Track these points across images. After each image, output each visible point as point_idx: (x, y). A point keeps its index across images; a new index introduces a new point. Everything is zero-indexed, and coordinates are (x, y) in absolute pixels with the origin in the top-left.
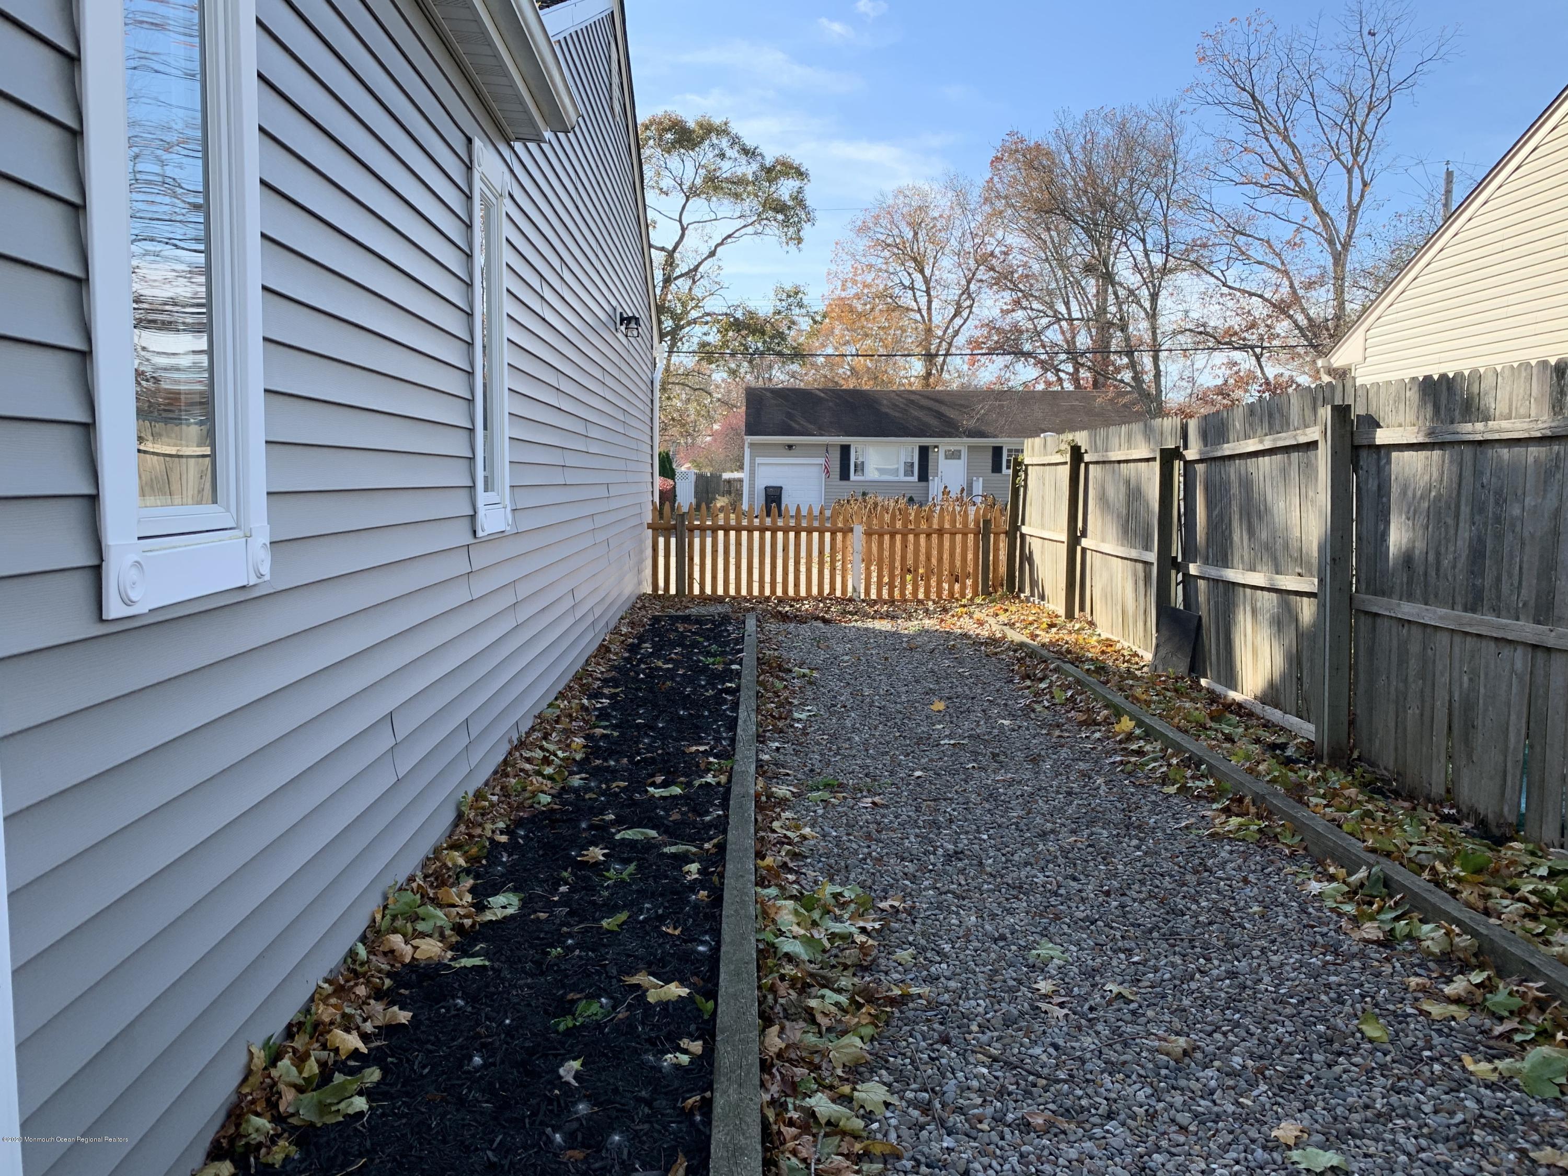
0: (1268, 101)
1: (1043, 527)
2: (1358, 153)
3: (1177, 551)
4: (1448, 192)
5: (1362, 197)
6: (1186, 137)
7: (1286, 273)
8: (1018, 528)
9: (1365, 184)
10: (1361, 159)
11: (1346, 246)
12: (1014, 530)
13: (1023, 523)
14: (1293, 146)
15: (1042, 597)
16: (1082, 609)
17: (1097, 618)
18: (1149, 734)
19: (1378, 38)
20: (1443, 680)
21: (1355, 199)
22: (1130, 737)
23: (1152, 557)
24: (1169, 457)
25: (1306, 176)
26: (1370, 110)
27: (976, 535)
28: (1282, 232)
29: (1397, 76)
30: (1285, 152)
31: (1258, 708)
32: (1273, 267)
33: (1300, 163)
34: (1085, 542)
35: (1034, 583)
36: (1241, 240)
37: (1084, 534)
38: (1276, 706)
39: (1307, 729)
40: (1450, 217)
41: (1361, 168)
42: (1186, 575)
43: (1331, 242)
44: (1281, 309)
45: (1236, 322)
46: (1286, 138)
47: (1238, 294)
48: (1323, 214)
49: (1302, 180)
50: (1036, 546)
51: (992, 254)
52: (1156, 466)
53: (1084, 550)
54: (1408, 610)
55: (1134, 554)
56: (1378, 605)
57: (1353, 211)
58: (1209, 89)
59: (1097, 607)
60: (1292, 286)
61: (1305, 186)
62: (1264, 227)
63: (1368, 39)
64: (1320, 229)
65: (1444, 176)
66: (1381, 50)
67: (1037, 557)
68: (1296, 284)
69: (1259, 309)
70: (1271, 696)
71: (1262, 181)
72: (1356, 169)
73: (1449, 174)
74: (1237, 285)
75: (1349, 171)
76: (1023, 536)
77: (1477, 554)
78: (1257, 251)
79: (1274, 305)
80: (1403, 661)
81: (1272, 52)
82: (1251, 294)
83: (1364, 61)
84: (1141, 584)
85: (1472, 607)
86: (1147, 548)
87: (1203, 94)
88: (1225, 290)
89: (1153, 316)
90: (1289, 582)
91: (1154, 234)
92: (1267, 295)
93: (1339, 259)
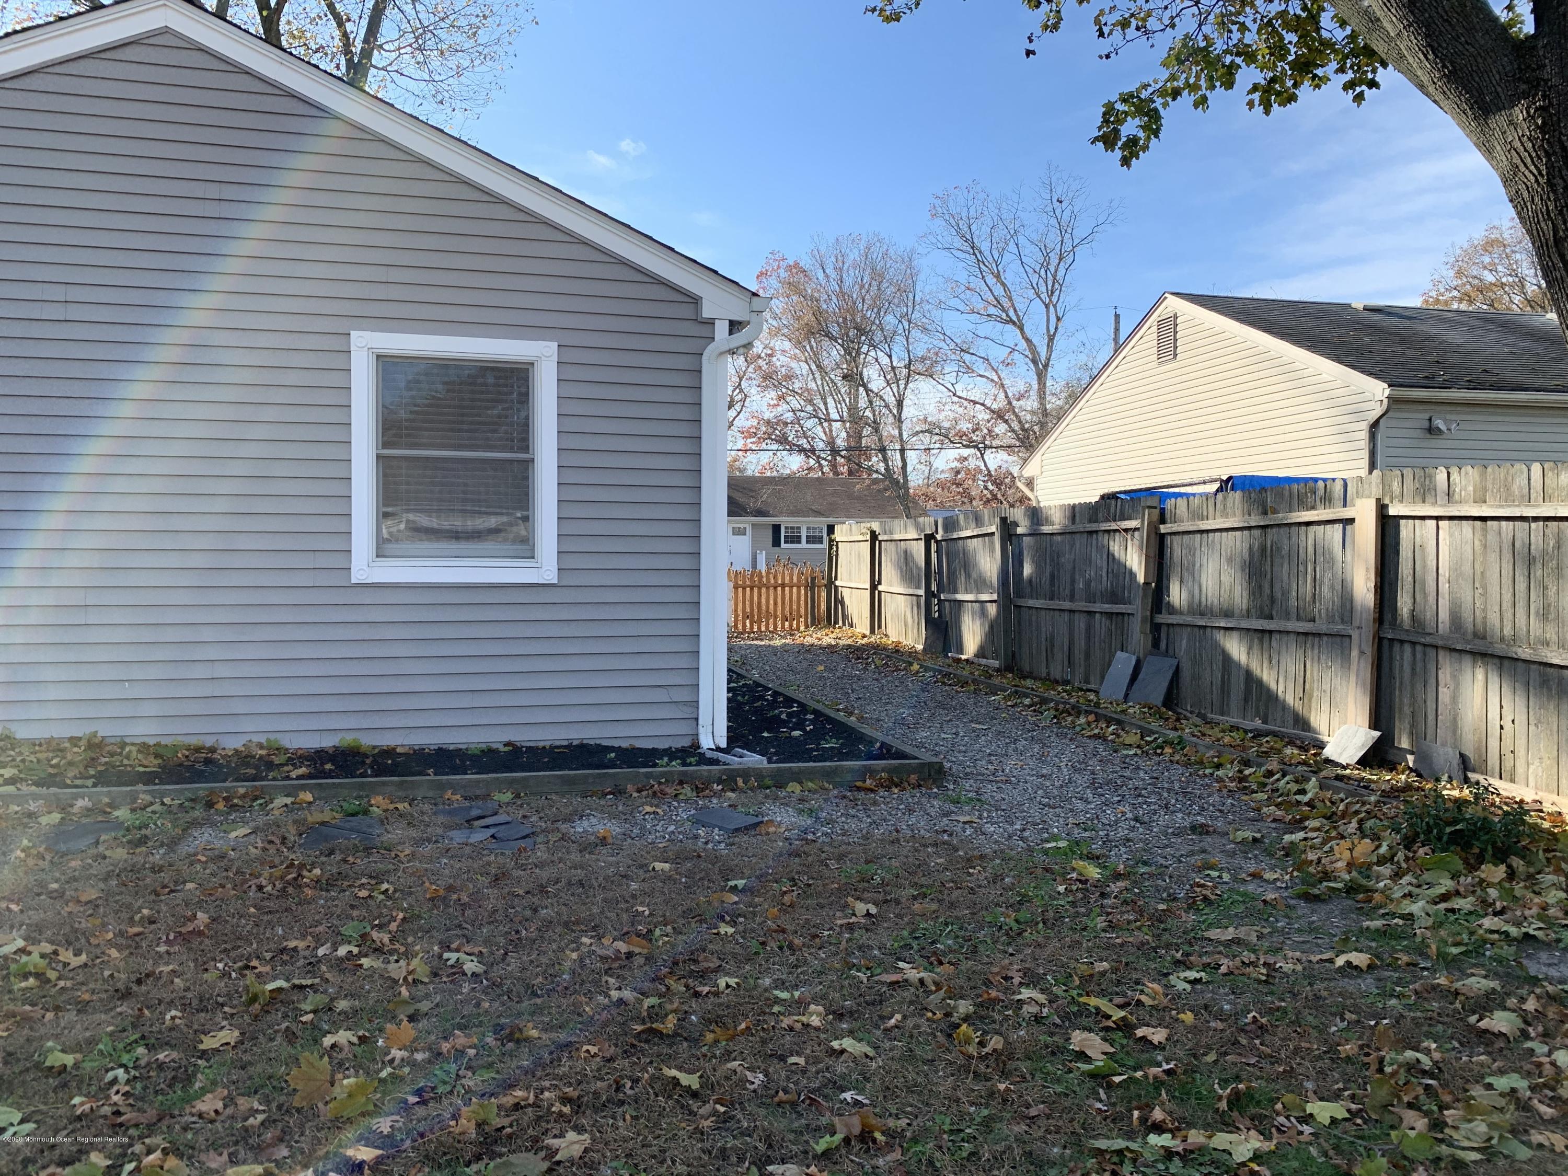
0: (985, 246)
1: (851, 581)
2: (1052, 293)
3: (934, 588)
4: (1117, 330)
5: (1056, 328)
6: (922, 277)
7: (1002, 386)
8: (833, 583)
9: (1058, 319)
10: (1054, 299)
11: (1046, 366)
12: (830, 584)
13: (836, 579)
14: (1003, 284)
15: (851, 626)
16: (880, 627)
17: (889, 632)
18: (927, 669)
19: (1064, 204)
20: (1044, 629)
21: (1052, 331)
22: (918, 672)
23: (921, 592)
24: (929, 538)
25: (1015, 310)
26: (1060, 260)
27: (806, 587)
28: (998, 354)
29: (1079, 233)
30: (999, 290)
31: (976, 660)
32: (992, 380)
33: (1010, 299)
34: (880, 588)
35: (845, 617)
36: (967, 357)
37: (880, 583)
38: (984, 657)
39: (996, 663)
40: (1118, 349)
41: (1055, 306)
42: (939, 600)
43: (1034, 362)
44: (999, 415)
45: (965, 426)
46: (998, 276)
47: (966, 403)
48: (1028, 340)
49: (1011, 313)
50: (846, 593)
51: (759, 357)
52: (922, 543)
53: (880, 592)
54: (1031, 603)
55: (911, 591)
56: (1021, 602)
57: (1051, 339)
58: (940, 238)
59: (889, 626)
60: (1007, 396)
61: (1014, 318)
62: (982, 348)
63: (1056, 204)
64: (1027, 353)
65: (1113, 318)
66: (1067, 214)
67: (847, 601)
68: (1010, 395)
69: (983, 415)
70: (981, 653)
71: (982, 312)
72: (1051, 307)
73: (1117, 316)
74: (964, 395)
75: (1047, 306)
76: (836, 588)
77: (1052, 576)
78: (980, 367)
79: (993, 411)
80: (1030, 624)
81: (986, 213)
82: (975, 403)
83: (1053, 222)
84: (915, 608)
85: (1051, 599)
86: (918, 587)
87: (934, 241)
88: (955, 399)
89: (899, 420)
90: (985, 597)
91: (898, 350)
92: (988, 404)
93: (1041, 376)
